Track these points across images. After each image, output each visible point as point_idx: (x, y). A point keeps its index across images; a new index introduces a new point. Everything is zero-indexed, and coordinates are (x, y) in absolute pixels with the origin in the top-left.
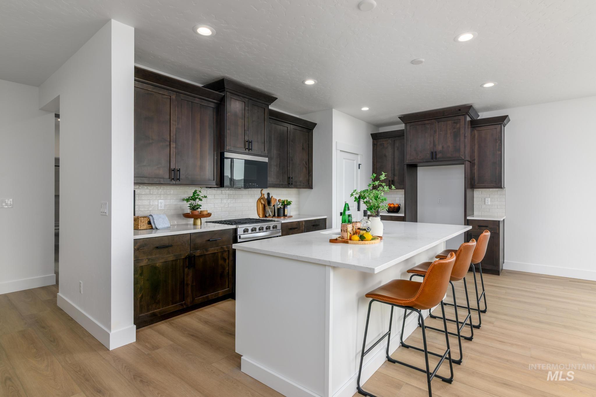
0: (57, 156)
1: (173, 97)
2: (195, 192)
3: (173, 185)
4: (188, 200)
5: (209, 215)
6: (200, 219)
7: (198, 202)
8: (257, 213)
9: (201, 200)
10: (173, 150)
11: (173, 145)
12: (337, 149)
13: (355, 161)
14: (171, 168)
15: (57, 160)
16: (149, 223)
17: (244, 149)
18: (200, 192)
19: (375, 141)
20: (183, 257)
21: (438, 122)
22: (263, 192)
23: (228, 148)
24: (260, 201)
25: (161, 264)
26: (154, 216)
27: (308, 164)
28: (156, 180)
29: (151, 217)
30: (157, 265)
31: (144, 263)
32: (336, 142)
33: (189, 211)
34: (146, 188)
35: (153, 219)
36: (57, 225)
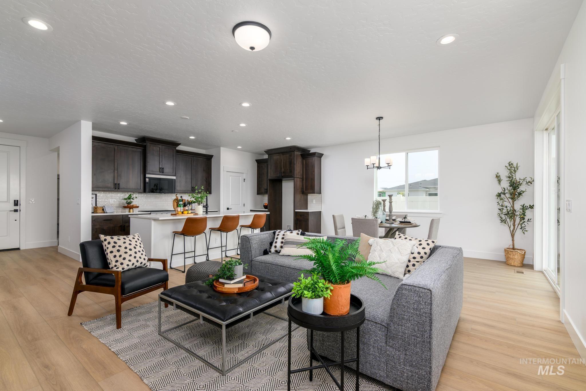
0: (58, 174)
1: (116, 148)
2: (130, 195)
3: (116, 191)
4: (125, 199)
5: (138, 207)
6: (132, 209)
7: (132, 200)
8: (173, 207)
9: (133, 199)
10: (116, 174)
11: (116, 172)
12: (224, 171)
13: (241, 177)
14: (115, 183)
15: (58, 176)
16: (103, 210)
17: (159, 172)
18: (133, 195)
19: (258, 164)
20: (118, 226)
21: (283, 155)
22: (177, 196)
23: (148, 172)
24: (175, 200)
25: (106, 228)
26: (105, 207)
27: (208, 179)
28: (106, 189)
29: (104, 207)
30: (105, 228)
31: (98, 227)
32: (224, 166)
33: (126, 205)
34: (102, 193)
35: (105, 208)
36: (58, 219)
